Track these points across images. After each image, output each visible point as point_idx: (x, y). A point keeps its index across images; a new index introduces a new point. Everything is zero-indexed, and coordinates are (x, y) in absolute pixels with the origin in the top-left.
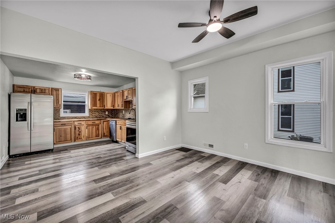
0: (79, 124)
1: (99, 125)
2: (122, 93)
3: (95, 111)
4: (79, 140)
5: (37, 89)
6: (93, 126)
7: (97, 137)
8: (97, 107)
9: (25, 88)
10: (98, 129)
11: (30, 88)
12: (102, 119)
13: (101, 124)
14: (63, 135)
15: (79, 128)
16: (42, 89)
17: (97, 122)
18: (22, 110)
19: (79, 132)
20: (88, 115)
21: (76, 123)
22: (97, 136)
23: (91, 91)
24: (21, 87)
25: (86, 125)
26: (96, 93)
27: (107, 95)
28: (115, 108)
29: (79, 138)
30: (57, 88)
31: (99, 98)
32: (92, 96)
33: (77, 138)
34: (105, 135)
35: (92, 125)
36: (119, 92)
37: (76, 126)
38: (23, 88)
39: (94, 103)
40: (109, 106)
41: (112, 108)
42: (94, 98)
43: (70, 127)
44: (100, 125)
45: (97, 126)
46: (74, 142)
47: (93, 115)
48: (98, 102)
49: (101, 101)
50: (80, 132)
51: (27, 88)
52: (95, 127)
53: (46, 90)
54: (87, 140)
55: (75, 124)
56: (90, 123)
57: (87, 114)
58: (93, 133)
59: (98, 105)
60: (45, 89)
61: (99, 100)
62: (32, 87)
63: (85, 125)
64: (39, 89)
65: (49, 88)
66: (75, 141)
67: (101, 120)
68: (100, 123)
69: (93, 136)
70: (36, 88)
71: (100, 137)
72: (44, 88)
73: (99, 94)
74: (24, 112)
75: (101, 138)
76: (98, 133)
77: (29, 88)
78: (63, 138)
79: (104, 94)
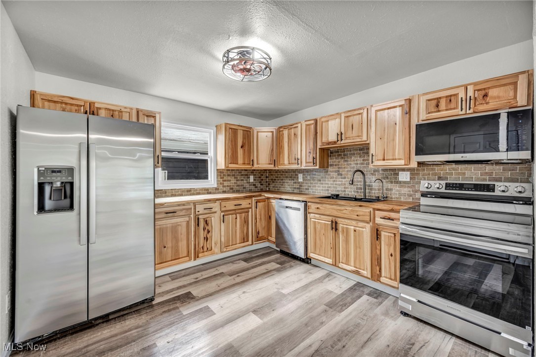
0: (206, 211)
1: (248, 212)
2: (312, 127)
3: (228, 175)
4: (206, 253)
5: (100, 108)
6: (236, 214)
7: (244, 242)
8: (237, 163)
9: (66, 104)
10: (246, 221)
11: (81, 106)
12: (254, 196)
13: (251, 208)
14: (169, 245)
15: (206, 222)
16: (113, 110)
17: (245, 204)
18: (60, 172)
19: (206, 231)
20: (216, 186)
21: (200, 208)
22: (245, 239)
23: (226, 124)
24: (56, 99)
25: (222, 212)
26: (237, 129)
27: (259, 133)
28: (281, 167)
29: (205, 249)
30: (151, 112)
31: (243, 142)
32: (228, 134)
33: (203, 247)
34: (260, 235)
35: (234, 212)
36: (299, 125)
37: (200, 217)
38: (62, 103)
39: (232, 156)
40: (263, 162)
41: (271, 167)
42: (232, 141)
43: (187, 219)
44: (250, 210)
45: (244, 214)
46: (195, 259)
47: (226, 184)
48: (240, 152)
49: (246, 150)
50: (208, 232)
51: (72, 105)
52: (241, 218)
53: (124, 114)
54: (222, 252)
55: (197, 210)
56: (230, 206)
57: (212, 181)
58: (236, 232)
59: (240, 161)
60: (120, 111)
61: (242, 147)
62: (85, 102)
63: (219, 212)
64: (106, 109)
65: (132, 109)
66: (198, 257)
67: (251, 197)
68: (250, 206)
69: (236, 241)
70: (97, 105)
71: (250, 242)
72: (118, 109)
73: (242, 131)
74: (64, 179)
75: (252, 244)
76: (245, 232)
77: (77, 105)
78: (170, 250)
79: (251, 133)
